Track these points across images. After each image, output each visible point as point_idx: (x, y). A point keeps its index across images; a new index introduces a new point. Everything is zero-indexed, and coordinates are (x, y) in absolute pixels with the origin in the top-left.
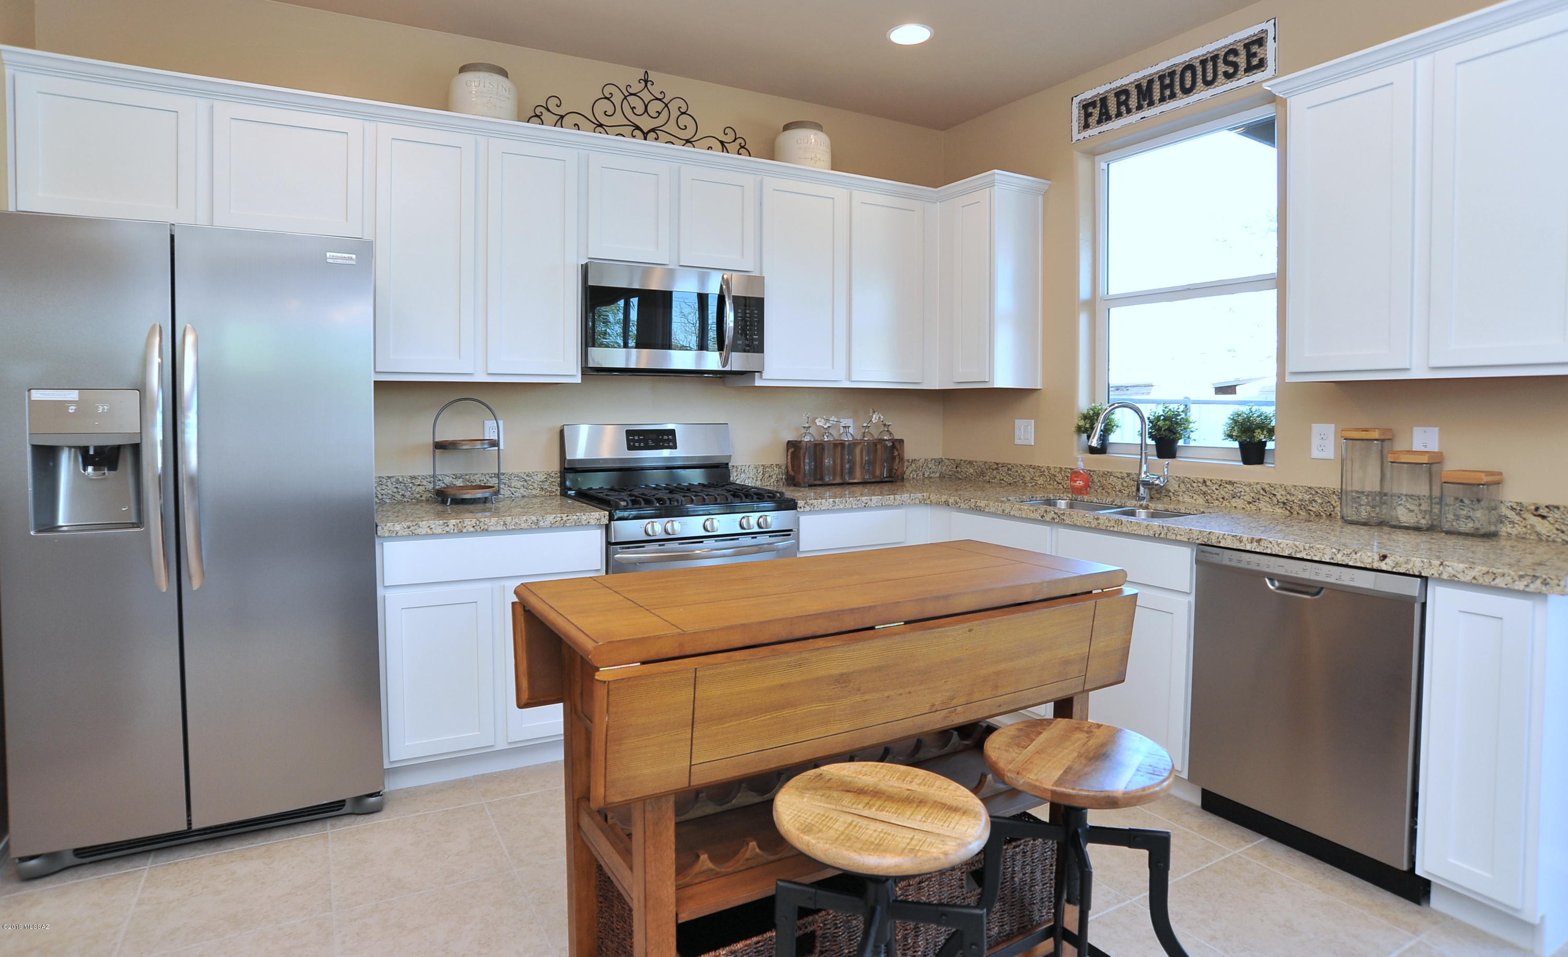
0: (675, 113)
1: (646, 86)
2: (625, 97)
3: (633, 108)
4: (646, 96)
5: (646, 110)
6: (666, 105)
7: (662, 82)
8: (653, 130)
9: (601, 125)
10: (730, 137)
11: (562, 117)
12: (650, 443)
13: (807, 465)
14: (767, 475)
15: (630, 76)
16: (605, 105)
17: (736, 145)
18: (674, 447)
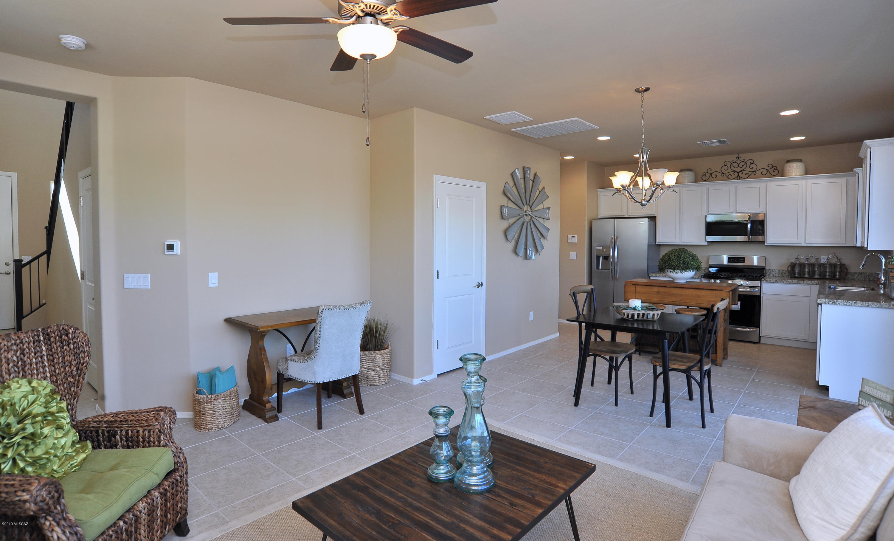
0: (748, 164)
1: (738, 159)
2: (731, 164)
3: (734, 166)
4: (738, 162)
5: (738, 166)
6: (746, 163)
7: (743, 156)
8: (741, 171)
9: (724, 173)
10: (771, 166)
11: (712, 174)
12: (736, 261)
13: (797, 271)
14: (784, 273)
15: (734, 157)
16: (726, 168)
17: (773, 169)
18: (744, 262)
